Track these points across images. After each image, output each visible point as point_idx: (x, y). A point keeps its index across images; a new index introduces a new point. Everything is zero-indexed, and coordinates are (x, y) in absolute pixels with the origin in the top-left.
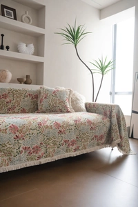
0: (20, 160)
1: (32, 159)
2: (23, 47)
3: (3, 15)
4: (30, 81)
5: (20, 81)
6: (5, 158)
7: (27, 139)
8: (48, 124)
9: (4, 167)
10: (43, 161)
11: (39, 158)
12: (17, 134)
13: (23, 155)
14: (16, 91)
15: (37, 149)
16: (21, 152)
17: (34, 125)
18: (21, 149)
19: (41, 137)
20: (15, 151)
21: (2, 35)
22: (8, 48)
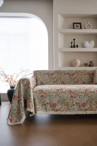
0: (73, 109)
1: (81, 110)
2: (87, 44)
3: (74, 28)
4: (92, 65)
5: (86, 65)
6: (66, 107)
7: (78, 98)
8: (92, 90)
9: (65, 112)
10: (89, 112)
11: (86, 110)
12: (72, 94)
13: (75, 107)
14: (80, 71)
15: (84, 105)
16: (74, 105)
17: (83, 90)
18: (74, 103)
19: (87, 98)
20: (71, 104)
21: (74, 39)
22: (77, 46)
